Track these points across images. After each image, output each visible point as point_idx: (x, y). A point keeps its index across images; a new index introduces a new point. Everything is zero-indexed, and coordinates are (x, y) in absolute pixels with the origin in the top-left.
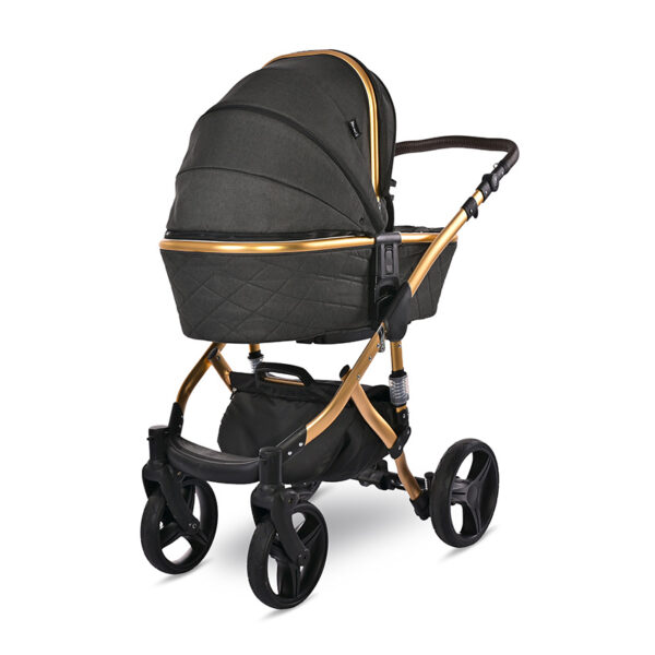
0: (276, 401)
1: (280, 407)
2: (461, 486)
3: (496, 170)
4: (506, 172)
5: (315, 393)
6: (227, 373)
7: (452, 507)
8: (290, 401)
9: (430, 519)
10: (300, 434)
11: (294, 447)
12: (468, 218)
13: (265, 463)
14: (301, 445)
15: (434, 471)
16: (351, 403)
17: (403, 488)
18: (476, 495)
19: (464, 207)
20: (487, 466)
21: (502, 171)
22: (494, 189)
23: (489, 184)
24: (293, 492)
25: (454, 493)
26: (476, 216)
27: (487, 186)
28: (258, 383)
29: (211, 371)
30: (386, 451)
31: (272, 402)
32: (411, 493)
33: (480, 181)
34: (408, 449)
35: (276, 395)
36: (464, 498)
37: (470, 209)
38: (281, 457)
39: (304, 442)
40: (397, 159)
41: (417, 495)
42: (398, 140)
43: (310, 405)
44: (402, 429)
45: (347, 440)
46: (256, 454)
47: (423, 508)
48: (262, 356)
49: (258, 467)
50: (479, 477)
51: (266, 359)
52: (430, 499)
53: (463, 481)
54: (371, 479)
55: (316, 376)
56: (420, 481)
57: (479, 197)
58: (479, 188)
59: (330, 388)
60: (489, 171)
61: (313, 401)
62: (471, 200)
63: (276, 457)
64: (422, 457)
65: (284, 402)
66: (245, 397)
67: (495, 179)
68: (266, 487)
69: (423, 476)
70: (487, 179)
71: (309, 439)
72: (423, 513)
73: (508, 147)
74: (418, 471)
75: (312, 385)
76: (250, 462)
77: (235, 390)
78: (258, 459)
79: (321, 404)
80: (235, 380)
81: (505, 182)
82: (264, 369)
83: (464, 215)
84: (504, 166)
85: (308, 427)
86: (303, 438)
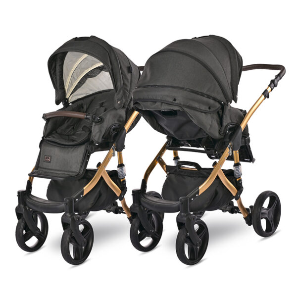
0: (186, 177)
1: (188, 180)
2: (265, 211)
3: (276, 78)
4: (280, 79)
5: (202, 173)
6: (165, 166)
7: (261, 220)
8: (191, 177)
9: (252, 225)
10: (197, 191)
11: (194, 196)
12: (265, 98)
13: (182, 203)
14: (197, 195)
15: (253, 205)
16: (218, 177)
17: (240, 213)
18: (272, 215)
19: (263, 94)
20: (276, 202)
21: (279, 78)
22: (275, 86)
23: (273, 84)
24: (194, 215)
25: (262, 214)
26: (268, 97)
27: (273, 85)
28: (178, 170)
29: (158, 166)
30: (233, 197)
31: (184, 178)
32: (244, 215)
33: (270, 83)
34: (242, 196)
35: (186, 175)
36: (266, 216)
37: (266, 94)
38: (189, 201)
39: (198, 194)
40: (243, 73)
41: (246, 215)
42: (244, 65)
43: (200, 178)
44: (239, 187)
45: (216, 193)
46: (178, 200)
47: (249, 221)
48: (179, 158)
49: (179, 206)
50: (272, 207)
51: (181, 160)
52: (252, 217)
53: (266, 209)
54: (227, 209)
55: (202, 166)
56: (248, 210)
57: (269, 89)
58: (269, 86)
59: (209, 171)
60: (273, 78)
61: (202, 177)
62: (266, 90)
63: (186, 201)
64: (248, 199)
65: (189, 178)
66: (173, 176)
67: (276, 82)
68: (183, 214)
69: (249, 208)
70: (272, 81)
71: (200, 193)
72: (249, 223)
73: (281, 68)
74: (247, 205)
75: (201, 170)
76: (176, 204)
77: (168, 173)
78: (179, 202)
79: (205, 178)
80: (168, 169)
81: (280, 83)
82: (180, 164)
83: (263, 97)
84: (279, 76)
85: (200, 188)
86: (198, 193)
